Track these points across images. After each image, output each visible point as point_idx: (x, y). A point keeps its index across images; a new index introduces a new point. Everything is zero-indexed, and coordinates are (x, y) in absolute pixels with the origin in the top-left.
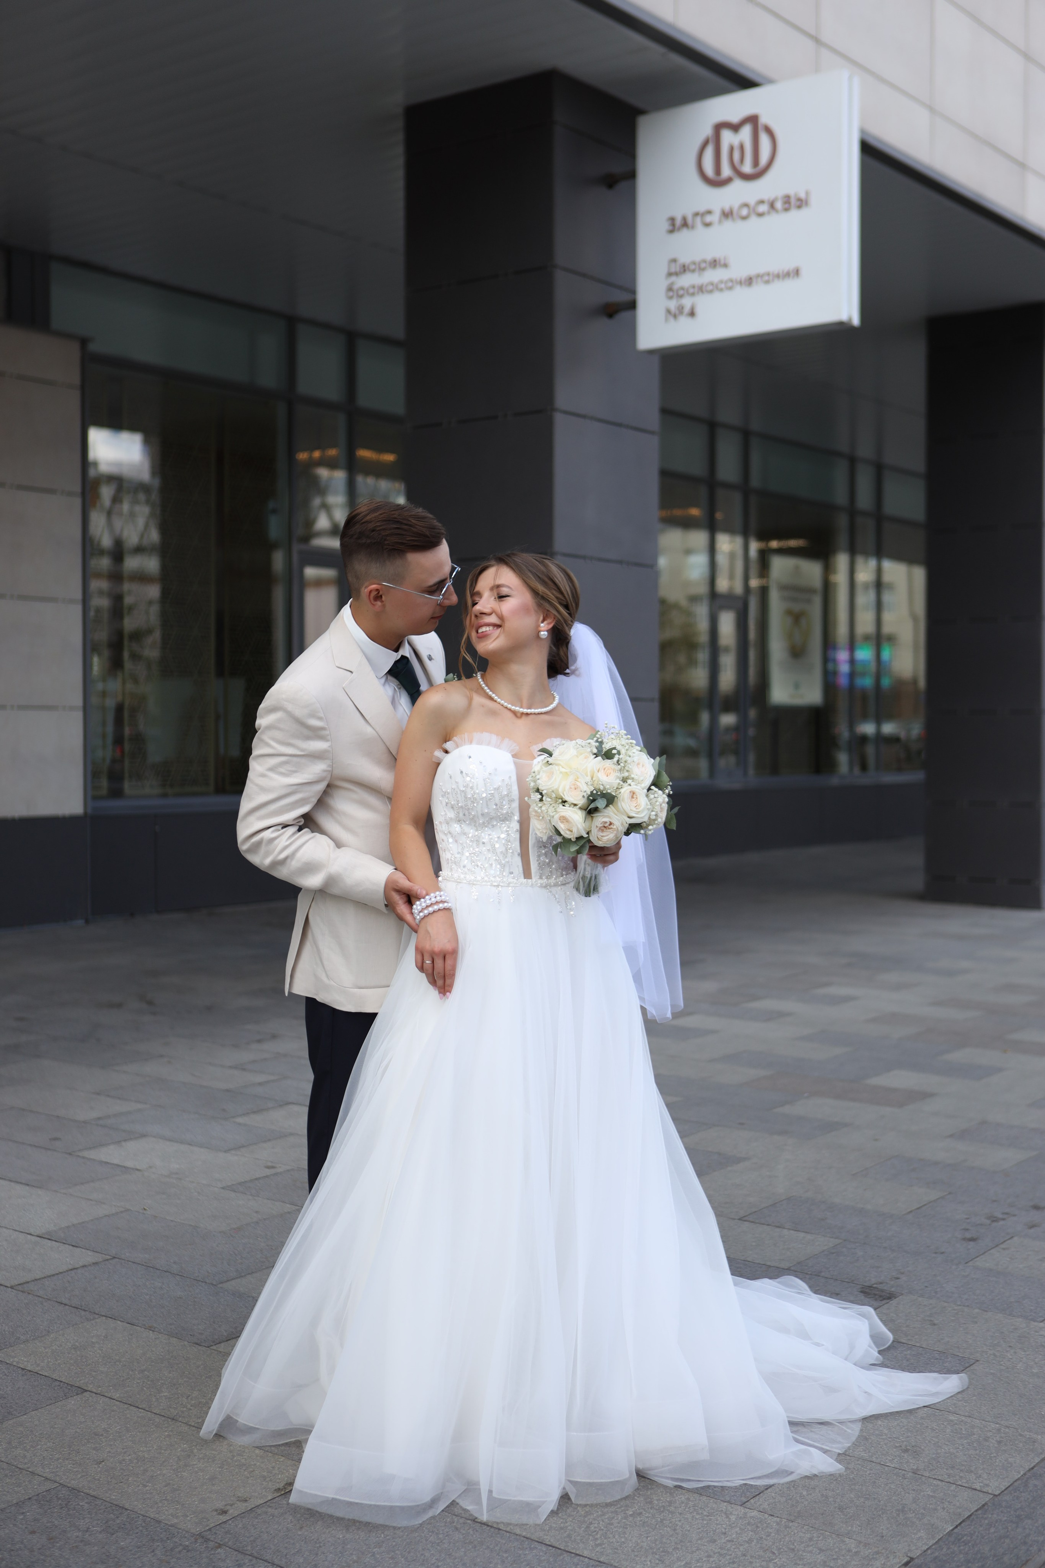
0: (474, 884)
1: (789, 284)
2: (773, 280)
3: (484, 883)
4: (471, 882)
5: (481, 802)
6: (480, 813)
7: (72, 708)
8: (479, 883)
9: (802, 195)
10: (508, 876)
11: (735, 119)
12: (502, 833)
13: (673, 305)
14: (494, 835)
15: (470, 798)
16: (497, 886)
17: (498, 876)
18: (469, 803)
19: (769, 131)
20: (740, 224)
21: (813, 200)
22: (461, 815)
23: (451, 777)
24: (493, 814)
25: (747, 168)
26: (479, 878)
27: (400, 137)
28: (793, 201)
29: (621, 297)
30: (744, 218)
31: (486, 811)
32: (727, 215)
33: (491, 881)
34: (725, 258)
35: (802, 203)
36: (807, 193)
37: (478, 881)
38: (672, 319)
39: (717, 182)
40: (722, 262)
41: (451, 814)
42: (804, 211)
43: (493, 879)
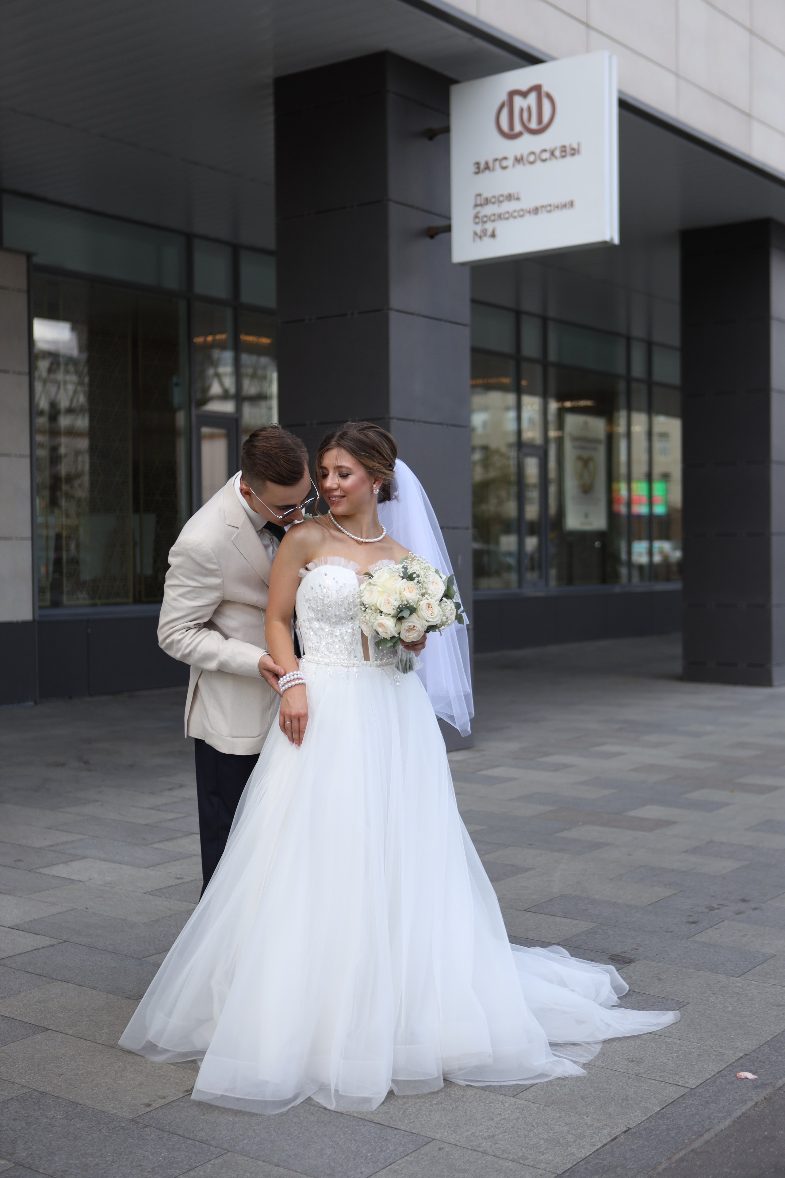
0: (329, 665)
1: (566, 212)
2: (554, 210)
3: (336, 665)
4: (327, 664)
5: (335, 607)
6: (333, 615)
7: (23, 539)
8: (333, 664)
9: (575, 146)
10: (353, 659)
11: (524, 88)
12: (349, 628)
13: (478, 229)
14: (344, 630)
15: (327, 604)
16: (345, 666)
17: (346, 659)
18: (326, 607)
19: (549, 97)
20: (528, 167)
21: (583, 150)
22: (320, 616)
23: (312, 588)
24: (343, 615)
25: (533, 125)
26: (333, 661)
27: (271, 100)
28: (568, 150)
29: (440, 223)
30: (532, 163)
31: (338, 613)
32: (519, 160)
33: (342, 663)
34: (518, 193)
35: (574, 152)
36: (579, 144)
37: (332, 663)
38: (478, 239)
39: (511, 136)
40: (516, 196)
41: (312, 615)
42: (576, 158)
43: (343, 661)
